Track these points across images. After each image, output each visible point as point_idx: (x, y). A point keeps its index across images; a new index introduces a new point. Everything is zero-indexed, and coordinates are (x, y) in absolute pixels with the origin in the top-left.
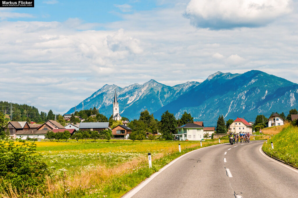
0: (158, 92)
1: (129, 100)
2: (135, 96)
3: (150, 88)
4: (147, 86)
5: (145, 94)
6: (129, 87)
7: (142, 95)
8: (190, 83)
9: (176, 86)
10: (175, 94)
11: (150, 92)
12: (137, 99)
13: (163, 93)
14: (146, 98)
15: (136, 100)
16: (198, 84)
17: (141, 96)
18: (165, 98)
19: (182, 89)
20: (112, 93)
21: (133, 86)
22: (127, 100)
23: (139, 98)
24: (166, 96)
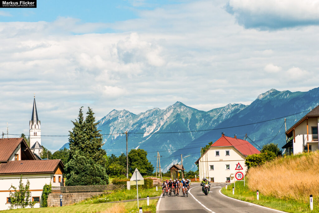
0: (187, 119)
1: (145, 132)
2: (155, 126)
3: (175, 114)
4: (171, 111)
5: (169, 123)
6: (146, 114)
7: (164, 124)
8: (233, 106)
9: (212, 111)
10: (211, 122)
11: (175, 120)
12: (157, 129)
13: (194, 121)
14: (169, 128)
15: (156, 132)
16: (244, 108)
17: (163, 126)
18: (197, 128)
19: (221, 115)
20: (122, 121)
21: (152, 111)
22: (143, 131)
23: (160, 129)
24: (198, 125)
